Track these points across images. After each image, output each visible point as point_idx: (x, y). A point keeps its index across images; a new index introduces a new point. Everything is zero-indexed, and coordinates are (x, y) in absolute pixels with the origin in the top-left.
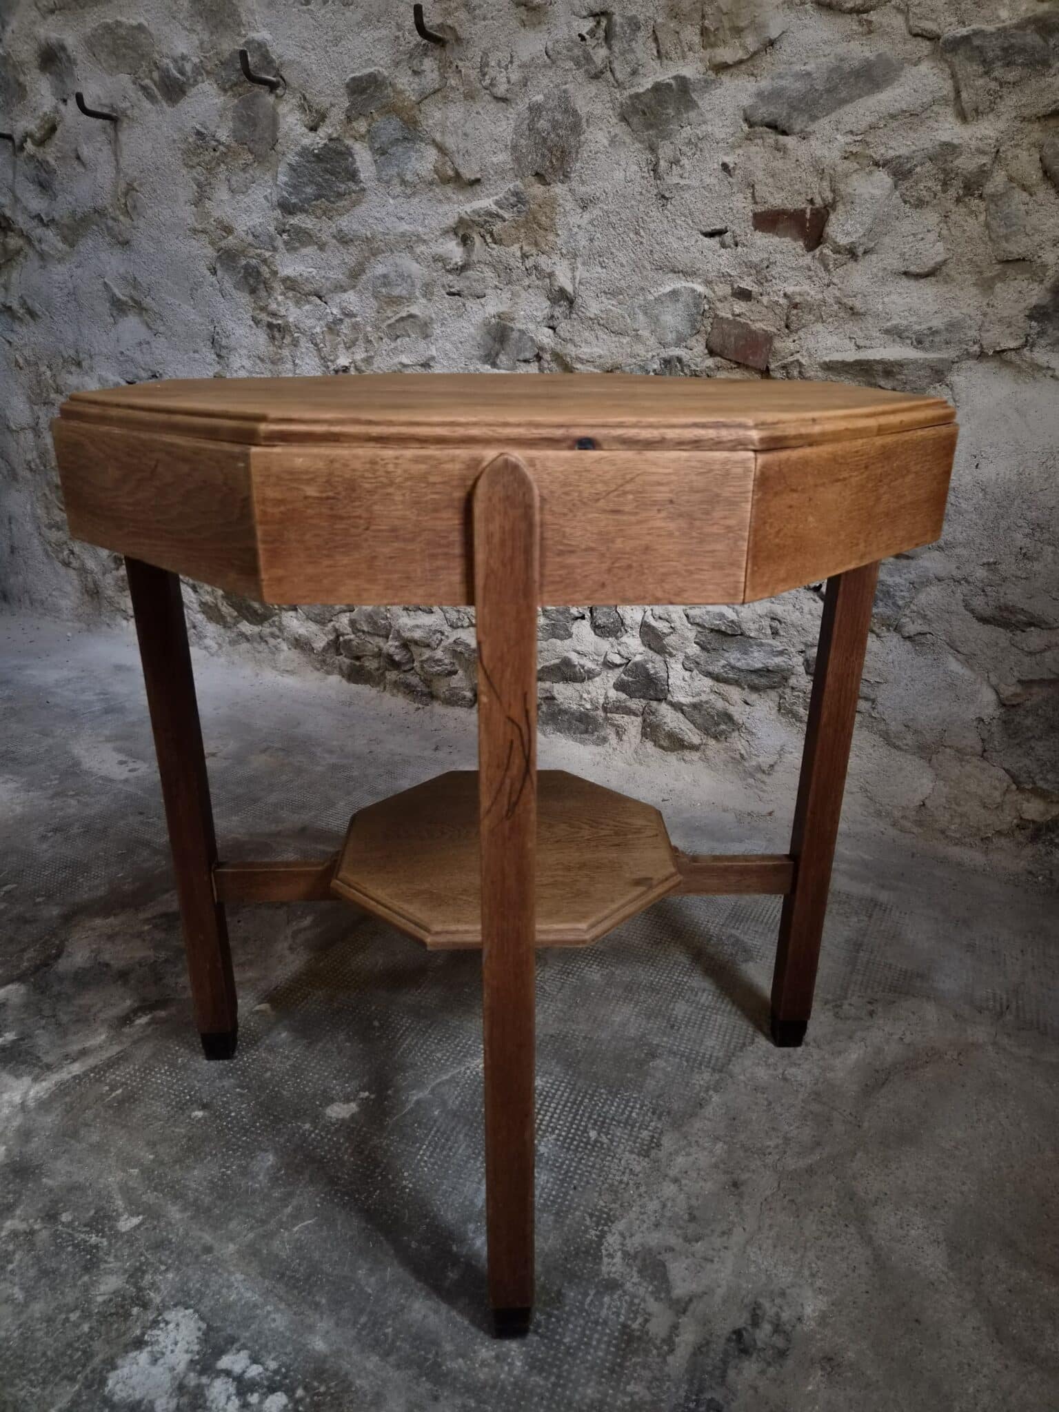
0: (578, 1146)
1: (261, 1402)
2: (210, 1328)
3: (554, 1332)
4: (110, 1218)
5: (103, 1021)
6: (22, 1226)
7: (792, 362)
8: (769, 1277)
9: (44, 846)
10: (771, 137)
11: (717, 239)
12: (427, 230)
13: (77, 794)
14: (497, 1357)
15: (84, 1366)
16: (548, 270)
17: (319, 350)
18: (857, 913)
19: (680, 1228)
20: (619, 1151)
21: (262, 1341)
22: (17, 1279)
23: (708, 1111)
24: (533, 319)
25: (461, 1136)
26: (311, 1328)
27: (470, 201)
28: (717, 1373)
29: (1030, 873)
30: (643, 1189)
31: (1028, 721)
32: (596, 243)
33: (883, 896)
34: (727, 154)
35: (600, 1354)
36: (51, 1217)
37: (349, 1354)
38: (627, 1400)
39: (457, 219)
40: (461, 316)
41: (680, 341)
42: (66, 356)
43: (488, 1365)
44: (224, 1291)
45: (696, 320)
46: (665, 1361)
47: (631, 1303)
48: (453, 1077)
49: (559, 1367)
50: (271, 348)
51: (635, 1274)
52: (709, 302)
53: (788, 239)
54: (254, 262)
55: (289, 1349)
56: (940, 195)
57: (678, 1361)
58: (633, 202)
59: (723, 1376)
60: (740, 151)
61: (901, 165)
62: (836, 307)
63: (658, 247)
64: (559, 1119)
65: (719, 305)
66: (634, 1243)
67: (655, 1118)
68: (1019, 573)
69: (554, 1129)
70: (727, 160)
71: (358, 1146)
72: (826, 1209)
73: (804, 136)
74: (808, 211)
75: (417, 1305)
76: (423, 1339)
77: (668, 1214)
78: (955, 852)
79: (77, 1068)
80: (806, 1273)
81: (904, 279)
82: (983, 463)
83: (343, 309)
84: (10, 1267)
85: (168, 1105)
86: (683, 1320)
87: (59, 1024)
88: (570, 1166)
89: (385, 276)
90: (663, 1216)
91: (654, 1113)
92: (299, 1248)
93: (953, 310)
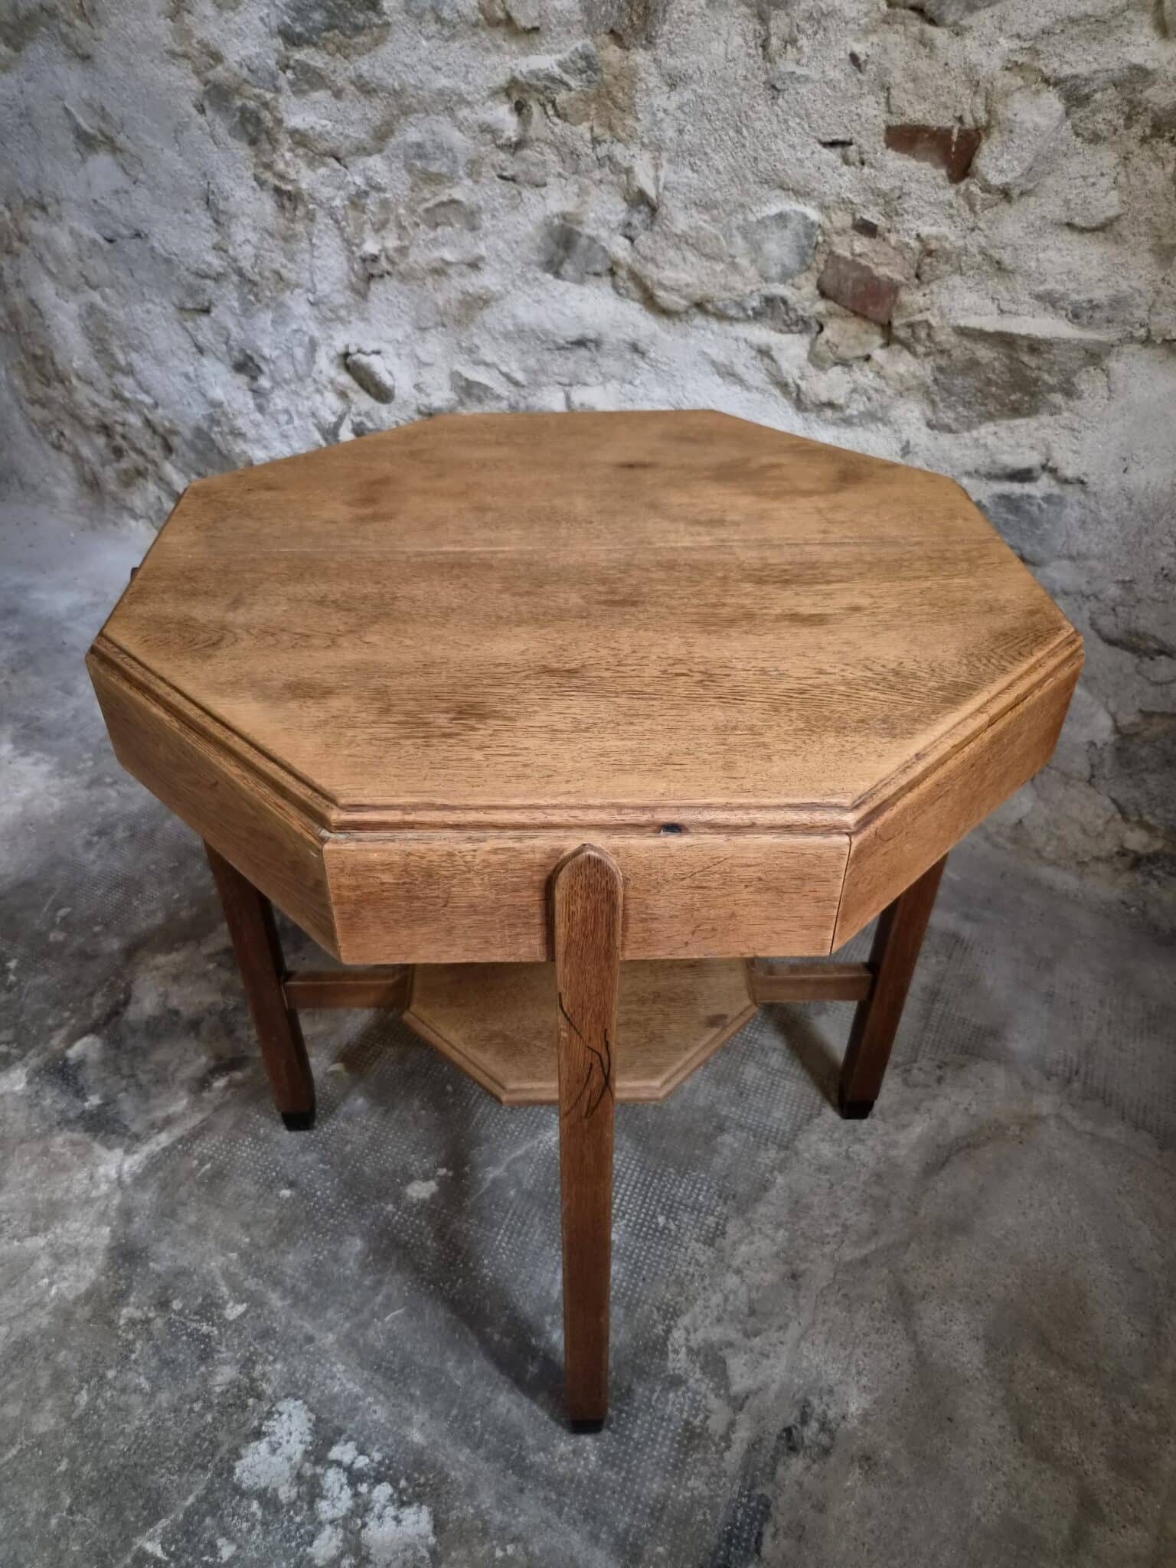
0: (647, 1234)
1: (370, 1492)
2: (319, 1420)
3: (624, 1427)
4: (217, 1306)
5: (182, 1083)
6: (138, 1314)
7: (920, 322)
8: (819, 1373)
9: (92, 856)
10: (916, 26)
11: (839, 150)
12: (471, 88)
13: (115, 783)
14: (574, 1452)
15: (213, 1455)
16: (626, 164)
17: (341, 230)
18: (937, 952)
19: (740, 1322)
20: (686, 1239)
21: (366, 1433)
22: (141, 1370)
23: (772, 1194)
24: (605, 223)
25: (537, 1220)
26: (408, 1420)
27: (526, 55)
28: (768, 1470)
29: (1124, 903)
30: (707, 1281)
31: (1144, 752)
32: (686, 137)
33: (967, 930)
34: (857, 40)
35: (665, 1450)
36: (164, 1305)
37: (444, 1447)
38: (688, 1494)
39: (509, 77)
40: (515, 208)
41: (786, 276)
42: (27, 196)
43: (567, 1459)
44: (328, 1381)
45: (806, 254)
46: (722, 1458)
47: (694, 1400)
48: (527, 1153)
49: (629, 1462)
50: (281, 221)
51: (698, 1370)
52: (824, 233)
53: (926, 166)
54: (252, 104)
55: (390, 1441)
56: (1121, 130)
57: (733, 1458)
58: (735, 90)
59: (773, 1473)
60: (874, 38)
61: (1077, 88)
62: (979, 258)
63: (764, 154)
64: (629, 1202)
65: (836, 239)
66: (696, 1339)
67: (721, 1202)
68: (1156, 595)
69: (624, 1213)
70: (859, 49)
71: (439, 1230)
72: (876, 1304)
73: (959, 32)
74: (955, 131)
75: (502, 1399)
76: (509, 1434)
77: (730, 1308)
78: (1047, 873)
79: (164, 1139)
80: (854, 1371)
81: (1067, 231)
82: (1133, 468)
83: (368, 180)
84: (133, 1357)
85: (257, 1183)
86: (741, 1416)
87: (139, 1086)
88: (639, 1255)
89: (419, 145)
90: (725, 1310)
91: (720, 1197)
92: (392, 1338)
93: (1120, 279)
